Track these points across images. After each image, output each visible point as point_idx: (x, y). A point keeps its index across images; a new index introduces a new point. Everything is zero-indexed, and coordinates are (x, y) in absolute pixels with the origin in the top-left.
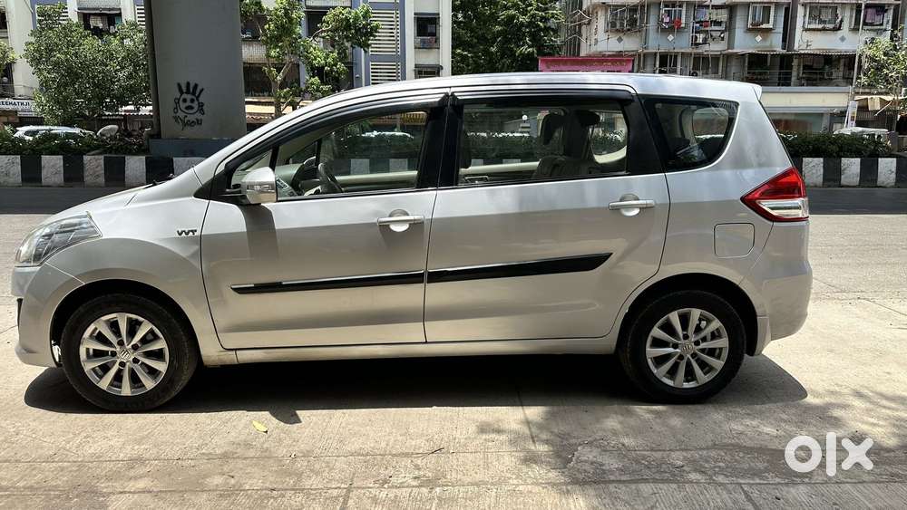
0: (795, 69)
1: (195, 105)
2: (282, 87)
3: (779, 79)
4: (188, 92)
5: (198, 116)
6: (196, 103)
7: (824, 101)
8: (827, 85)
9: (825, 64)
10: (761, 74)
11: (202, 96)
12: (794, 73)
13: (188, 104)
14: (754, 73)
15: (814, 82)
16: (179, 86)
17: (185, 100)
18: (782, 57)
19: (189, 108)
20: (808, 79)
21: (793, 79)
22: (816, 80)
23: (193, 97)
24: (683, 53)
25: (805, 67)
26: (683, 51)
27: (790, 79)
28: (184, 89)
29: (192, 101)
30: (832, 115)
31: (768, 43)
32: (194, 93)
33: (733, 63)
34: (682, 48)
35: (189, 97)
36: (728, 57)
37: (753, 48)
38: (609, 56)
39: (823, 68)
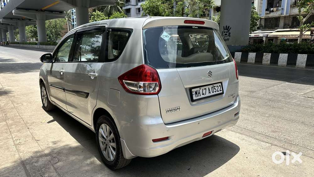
1: (228, 34)
2: (304, 24)
4: (226, 29)
5: (228, 37)
6: (228, 33)
11: (230, 31)
13: (226, 33)
16: (224, 27)
17: (225, 32)
19: (226, 35)
23: (228, 31)
28: (225, 28)
29: (227, 32)
32: (228, 30)
35: (226, 31)
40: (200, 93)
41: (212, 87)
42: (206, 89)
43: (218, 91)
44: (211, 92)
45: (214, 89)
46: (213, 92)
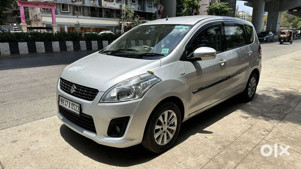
0: (103, 12)
3: (100, 15)
7: (112, 23)
8: (112, 18)
9: (111, 11)
10: (94, 13)
12: (103, 14)
14: (92, 13)
15: (109, 17)
18: (99, 8)
20: (107, 16)
21: (103, 15)
22: (109, 16)
24: (69, 4)
25: (106, 12)
26: (70, 3)
27: (102, 15)
30: (115, 27)
31: (95, 4)
33: (86, 9)
34: (69, 3)
36: (84, 7)
37: (91, 5)
38: (42, 3)
39: (111, 13)
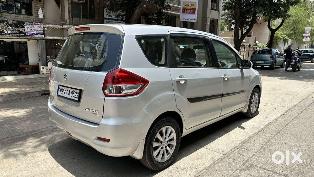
40: (63, 92)
41: (72, 91)
42: (67, 90)
43: (75, 97)
44: (70, 95)
45: (74, 94)
46: (71, 96)
